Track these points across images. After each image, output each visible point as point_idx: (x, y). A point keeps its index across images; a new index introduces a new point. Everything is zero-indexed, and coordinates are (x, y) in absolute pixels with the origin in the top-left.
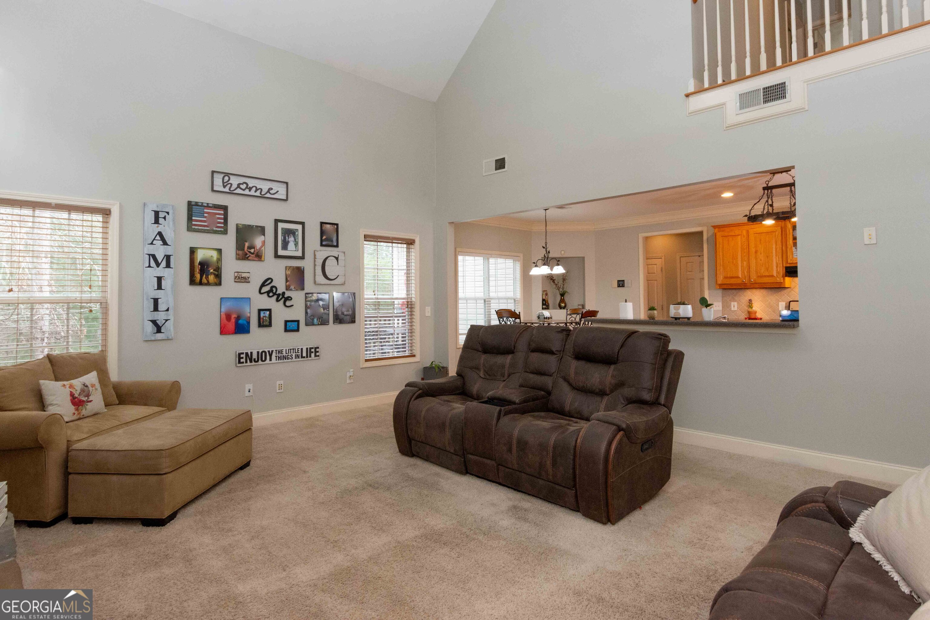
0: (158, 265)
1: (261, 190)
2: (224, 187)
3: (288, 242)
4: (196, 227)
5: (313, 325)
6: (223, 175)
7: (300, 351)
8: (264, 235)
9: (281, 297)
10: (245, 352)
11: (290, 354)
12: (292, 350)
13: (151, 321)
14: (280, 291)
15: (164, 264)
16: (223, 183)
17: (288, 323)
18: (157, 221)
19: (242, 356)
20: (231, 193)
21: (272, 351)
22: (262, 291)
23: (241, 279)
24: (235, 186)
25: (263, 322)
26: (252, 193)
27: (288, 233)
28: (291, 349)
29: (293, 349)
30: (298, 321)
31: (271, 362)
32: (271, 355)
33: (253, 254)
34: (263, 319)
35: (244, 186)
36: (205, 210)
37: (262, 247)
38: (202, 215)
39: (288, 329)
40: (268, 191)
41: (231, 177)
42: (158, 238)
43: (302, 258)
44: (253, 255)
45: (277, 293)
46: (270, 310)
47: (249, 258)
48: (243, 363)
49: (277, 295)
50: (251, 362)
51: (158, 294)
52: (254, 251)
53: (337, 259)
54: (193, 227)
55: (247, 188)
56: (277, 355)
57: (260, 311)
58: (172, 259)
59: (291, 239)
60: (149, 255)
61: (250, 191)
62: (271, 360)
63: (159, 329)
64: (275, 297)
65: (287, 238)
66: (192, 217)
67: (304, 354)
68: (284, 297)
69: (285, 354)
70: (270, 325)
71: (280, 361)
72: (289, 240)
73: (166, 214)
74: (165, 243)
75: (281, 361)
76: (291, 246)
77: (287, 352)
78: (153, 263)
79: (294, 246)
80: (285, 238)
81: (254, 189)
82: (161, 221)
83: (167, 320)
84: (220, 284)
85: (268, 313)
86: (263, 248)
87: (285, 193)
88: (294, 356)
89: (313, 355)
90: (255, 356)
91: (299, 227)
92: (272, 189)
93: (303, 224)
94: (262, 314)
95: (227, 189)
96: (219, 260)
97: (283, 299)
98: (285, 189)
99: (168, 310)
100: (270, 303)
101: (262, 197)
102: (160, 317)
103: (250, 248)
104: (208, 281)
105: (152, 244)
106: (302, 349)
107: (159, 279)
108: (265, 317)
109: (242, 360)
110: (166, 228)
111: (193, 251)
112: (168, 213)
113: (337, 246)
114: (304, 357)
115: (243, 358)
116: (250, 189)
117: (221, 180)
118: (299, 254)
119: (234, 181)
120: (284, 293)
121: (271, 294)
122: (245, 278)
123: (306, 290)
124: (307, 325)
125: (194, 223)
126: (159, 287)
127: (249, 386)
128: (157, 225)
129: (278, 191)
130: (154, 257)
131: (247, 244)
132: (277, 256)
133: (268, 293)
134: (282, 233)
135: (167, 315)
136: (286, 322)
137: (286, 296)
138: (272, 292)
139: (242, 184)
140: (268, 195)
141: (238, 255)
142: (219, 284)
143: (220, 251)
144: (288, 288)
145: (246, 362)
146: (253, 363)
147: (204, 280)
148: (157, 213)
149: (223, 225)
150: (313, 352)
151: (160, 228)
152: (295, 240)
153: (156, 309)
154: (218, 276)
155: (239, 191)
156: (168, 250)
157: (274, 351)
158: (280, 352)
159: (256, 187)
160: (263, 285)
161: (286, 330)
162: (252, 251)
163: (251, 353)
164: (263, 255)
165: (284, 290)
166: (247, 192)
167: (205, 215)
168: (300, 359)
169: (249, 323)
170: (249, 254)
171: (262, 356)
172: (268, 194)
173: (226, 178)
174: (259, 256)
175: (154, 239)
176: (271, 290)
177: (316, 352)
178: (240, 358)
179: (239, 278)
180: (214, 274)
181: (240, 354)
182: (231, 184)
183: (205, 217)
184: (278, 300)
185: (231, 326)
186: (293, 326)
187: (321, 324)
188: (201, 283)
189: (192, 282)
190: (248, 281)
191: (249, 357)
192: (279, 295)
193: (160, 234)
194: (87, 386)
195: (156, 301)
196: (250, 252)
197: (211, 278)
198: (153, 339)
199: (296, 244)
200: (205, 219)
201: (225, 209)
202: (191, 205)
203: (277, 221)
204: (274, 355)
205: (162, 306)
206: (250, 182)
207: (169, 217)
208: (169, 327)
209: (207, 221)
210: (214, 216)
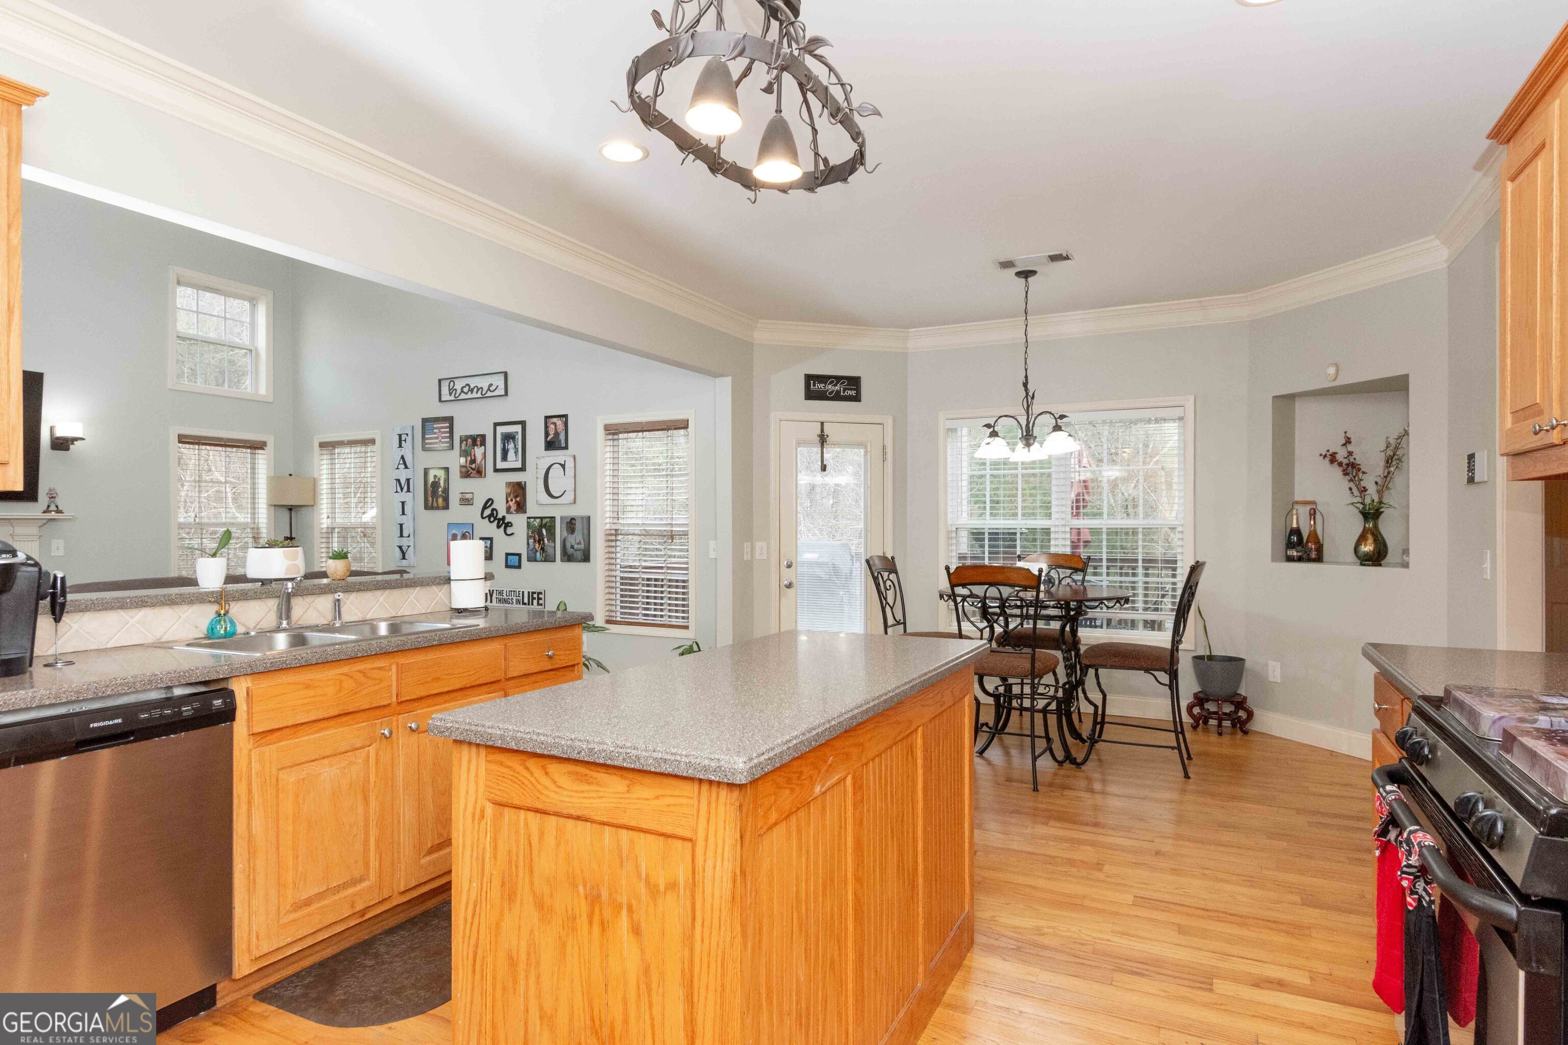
0: (402, 489)
1: (482, 389)
2: (450, 394)
3: (507, 450)
4: (428, 446)
5: (536, 561)
6: (449, 381)
7: (521, 595)
8: (484, 445)
9: (501, 522)
11: (510, 598)
12: (513, 593)
13: (399, 547)
15: (405, 489)
16: (450, 390)
17: (508, 557)
18: (400, 446)
20: (456, 400)
21: (493, 591)
22: (484, 515)
23: (466, 501)
24: (459, 391)
26: (474, 395)
27: (508, 437)
28: (511, 591)
29: (514, 591)
30: (519, 555)
31: (491, 605)
32: (492, 596)
33: (474, 469)
35: (466, 390)
36: (435, 426)
37: (481, 460)
38: (432, 431)
39: (508, 564)
40: (489, 389)
41: (456, 381)
42: (402, 462)
43: (523, 469)
44: (474, 472)
45: (498, 517)
46: (491, 539)
47: (471, 475)
49: (497, 519)
51: (403, 519)
52: (476, 466)
53: (563, 466)
54: (426, 446)
55: (469, 390)
56: (498, 597)
57: (481, 539)
58: (411, 481)
59: (511, 446)
60: (396, 480)
61: (472, 393)
62: (491, 602)
63: (404, 558)
64: (496, 522)
65: (506, 445)
66: (424, 435)
67: (526, 601)
69: (505, 597)
70: (490, 558)
71: (500, 605)
72: (508, 447)
73: (406, 436)
74: (406, 467)
75: (502, 605)
76: (511, 455)
77: (508, 595)
78: (399, 490)
79: (514, 455)
80: (504, 445)
81: (475, 390)
82: (403, 444)
83: (409, 547)
84: (448, 507)
85: (489, 542)
86: (483, 462)
87: (504, 386)
89: (535, 602)
91: (518, 428)
92: (492, 385)
93: (523, 423)
95: (452, 398)
97: (504, 526)
98: (504, 382)
99: (409, 536)
101: (483, 397)
102: (405, 542)
103: (472, 462)
104: (438, 504)
105: (398, 468)
106: (523, 592)
107: (403, 503)
110: (407, 451)
112: (407, 434)
113: (566, 448)
114: (525, 604)
116: (472, 391)
117: (447, 388)
118: (519, 465)
119: (459, 385)
120: (504, 518)
121: (492, 519)
122: (468, 500)
123: (529, 514)
124: (529, 560)
125: (426, 441)
126: (403, 513)
128: (400, 449)
129: (497, 386)
130: (398, 481)
131: (469, 459)
132: (496, 470)
133: (489, 517)
134: (502, 440)
135: (409, 541)
136: (507, 555)
138: (493, 517)
139: (465, 387)
140: (489, 394)
141: (462, 473)
142: (446, 507)
144: (508, 510)
147: (435, 504)
148: (400, 436)
149: (449, 440)
150: (535, 598)
151: (402, 452)
152: (515, 446)
153: (401, 536)
154: (446, 499)
155: (463, 396)
156: (409, 474)
157: (495, 592)
158: (501, 593)
159: (477, 387)
160: (485, 507)
162: (473, 466)
164: (483, 470)
165: (505, 513)
166: (470, 396)
167: (435, 431)
168: (521, 606)
170: (471, 470)
172: (489, 391)
173: (451, 384)
174: (480, 472)
175: (399, 463)
176: (492, 514)
177: (539, 599)
179: (463, 499)
180: (442, 496)
182: (456, 390)
183: (436, 433)
184: (498, 527)
186: (514, 560)
187: (545, 561)
188: (432, 508)
190: (470, 503)
192: (499, 520)
193: (402, 457)
195: (401, 525)
196: (471, 468)
197: (440, 501)
199: (516, 453)
200: (436, 436)
201: (450, 420)
202: (425, 421)
203: (496, 425)
204: (494, 596)
205: (405, 534)
206: (473, 382)
207: (409, 439)
208: (410, 554)
209: (437, 438)
210: (442, 430)
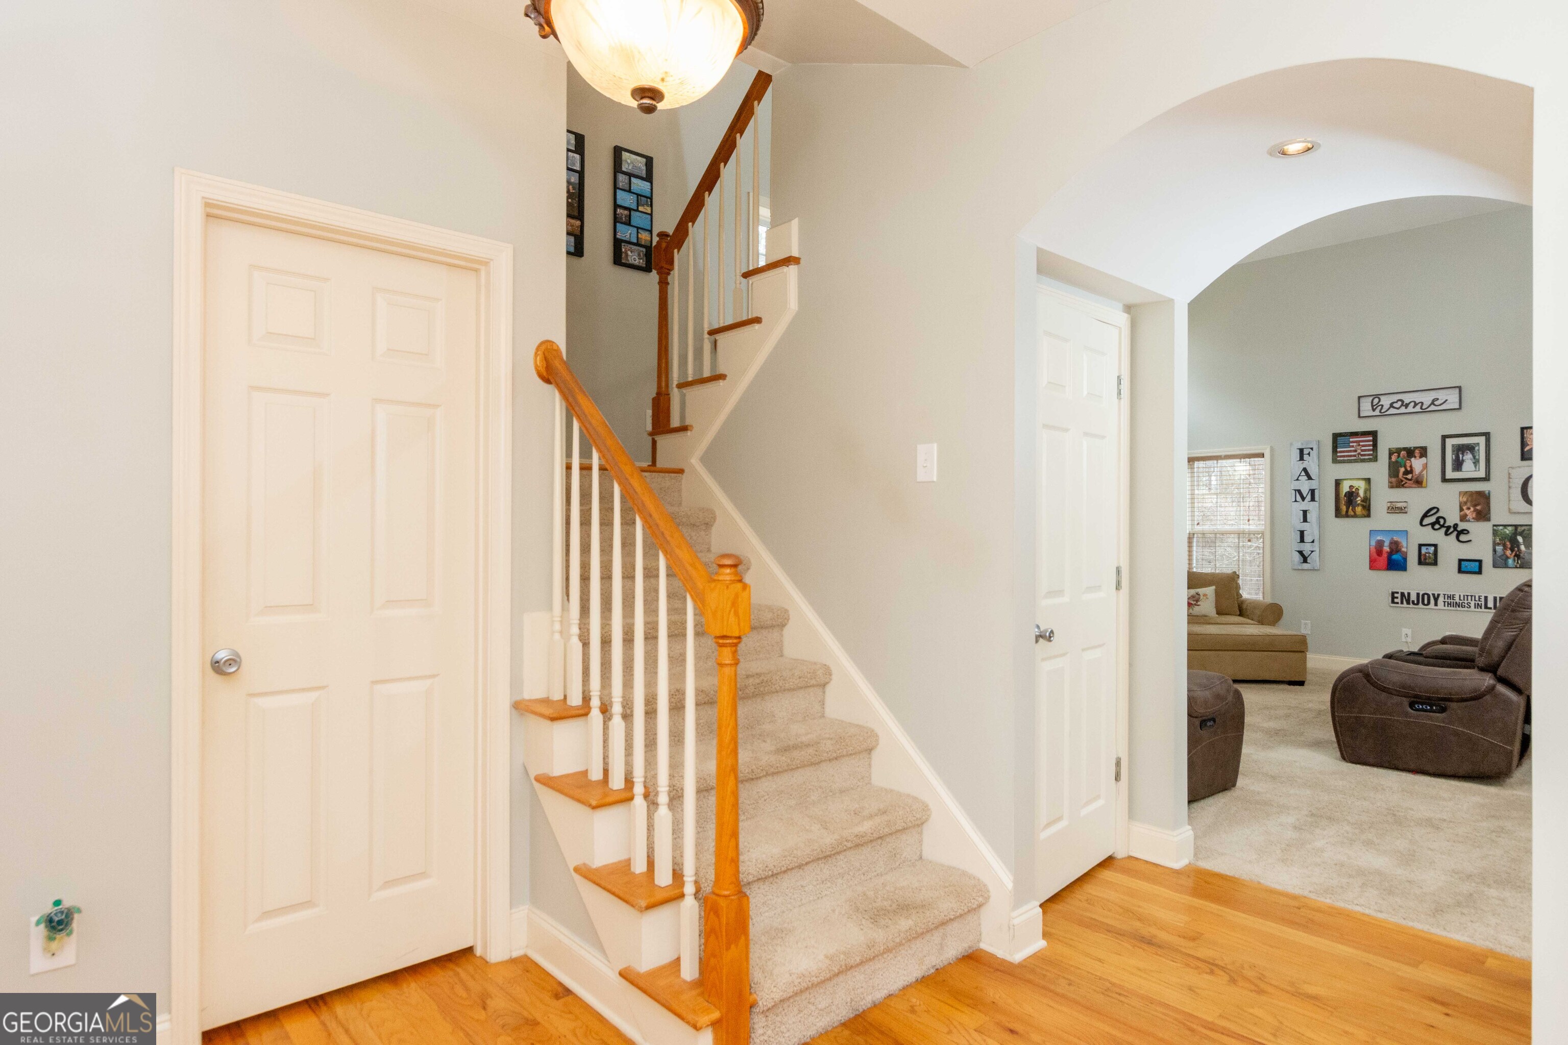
0: (1303, 499)
1: (1422, 403)
2: (1374, 410)
3: (1463, 461)
4: (1341, 459)
5: (1507, 566)
6: (1371, 398)
7: (1483, 600)
8: (1426, 457)
9: (1452, 529)
10: (1400, 591)
11: (1466, 602)
12: (1469, 597)
13: (1298, 551)
14: (1450, 523)
15: (1309, 498)
16: (1372, 406)
17: (1463, 563)
18: (1302, 458)
19: (1396, 595)
20: (1383, 415)
21: (1439, 595)
22: (1424, 523)
23: (1395, 509)
24: (1386, 407)
25: (1425, 559)
26: (1410, 409)
27: (1460, 450)
28: (1467, 596)
29: (1472, 596)
30: (1480, 561)
31: (1436, 607)
32: (1436, 599)
33: (1410, 480)
34: (1425, 555)
35: (1398, 405)
36: (1351, 440)
37: (1422, 471)
38: (1347, 445)
39: (1462, 570)
40: (1433, 403)
41: (1382, 398)
42: (1303, 473)
43: (1486, 479)
44: (1410, 482)
45: (1446, 525)
46: (1435, 546)
47: (1405, 485)
48: (1397, 603)
49: (1446, 527)
50: (1408, 603)
51: (1304, 527)
52: (1412, 477)
54: (1339, 459)
55: (1402, 405)
56: (1446, 600)
57: (1420, 546)
58: (1317, 491)
60: (1295, 490)
61: (1406, 408)
62: (1436, 604)
63: (1305, 560)
64: (1444, 530)
65: (1461, 456)
66: (1337, 448)
67: (1491, 605)
68: (1457, 531)
69: (1458, 601)
70: (1435, 563)
71: (1449, 608)
72: (1464, 458)
73: (1310, 450)
74: (1310, 478)
75: (1452, 608)
76: (1468, 465)
77: (1462, 598)
78: (1299, 498)
79: (1472, 465)
80: (1457, 457)
81: (1412, 404)
82: (1306, 457)
83: (1312, 551)
84: (1369, 516)
85: (1433, 548)
86: (1425, 472)
87: (1457, 400)
88: (1472, 605)
90: (1413, 597)
91: (1481, 440)
92: (1438, 399)
93: (1486, 435)
94: (1424, 550)
95: (1377, 413)
96: (1368, 490)
97: (1455, 533)
98: (1458, 395)
99: (1313, 542)
100: (1437, 537)
101: (1424, 411)
102: (1306, 548)
103: (1406, 472)
104: (1355, 513)
105: (1297, 480)
106: (1486, 598)
107: (1305, 513)
108: (1429, 553)
109: (1396, 600)
110: (1311, 463)
111: (1338, 483)
112: (1312, 449)
114: (1490, 609)
115: (1397, 598)
116: (1407, 406)
117: (1370, 404)
118: (1481, 474)
119: (1386, 402)
120: (1456, 526)
121: (1437, 526)
122: (1401, 508)
123: (1495, 522)
124: (1495, 566)
125: (1339, 454)
126: (1305, 520)
127: (1405, 631)
128: (1301, 462)
129: (1446, 400)
130: (1299, 492)
131: (1402, 470)
132: (1444, 480)
133: (1433, 525)
134: (1453, 451)
135: (1313, 546)
136: (1460, 561)
137: (1459, 529)
138: (1439, 524)
139: (1396, 402)
140: (1433, 408)
141: (1391, 483)
142: (1367, 515)
143: (1368, 480)
144: (1463, 518)
145: (1402, 603)
146: (1411, 605)
147: (1351, 512)
148: (1301, 451)
149: (1372, 452)
151: (1305, 464)
152: (1474, 457)
153: (1302, 540)
154: (1367, 508)
156: (1314, 484)
157: (1442, 596)
158: (1451, 597)
159: (1415, 402)
160: (1425, 515)
161: (1460, 571)
162: (1409, 476)
163: (1409, 594)
164: (1425, 480)
165: (1458, 521)
166: (1403, 410)
167: (1351, 444)
168: (1483, 610)
169: (1405, 559)
170: (1405, 481)
171: (1424, 599)
172: (1432, 406)
173: (1376, 400)
174: (1419, 483)
175: (1300, 475)
176: (1437, 522)
178: (1393, 598)
179: (1393, 508)
180: (1362, 505)
181: (1393, 593)
182: (1382, 406)
183: (1353, 446)
184: (1446, 534)
185: (1383, 560)
186: (1473, 566)
187: (1521, 567)
188: (1347, 516)
189: (1338, 514)
190: (1403, 511)
191: (1406, 598)
192: (1448, 528)
193: (1305, 470)
194: (1199, 595)
195: (1302, 533)
196: (1407, 479)
197: (1359, 510)
198: (1300, 568)
199: (1476, 463)
200: (1351, 449)
201: (1374, 434)
202: (1336, 436)
203: (1444, 438)
204: (1441, 600)
205: (1307, 538)
206: (1407, 398)
207: (1314, 454)
208: (1314, 558)
209: (1355, 451)
210: (1361, 444)
